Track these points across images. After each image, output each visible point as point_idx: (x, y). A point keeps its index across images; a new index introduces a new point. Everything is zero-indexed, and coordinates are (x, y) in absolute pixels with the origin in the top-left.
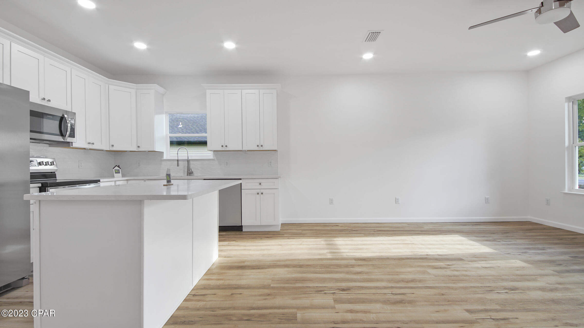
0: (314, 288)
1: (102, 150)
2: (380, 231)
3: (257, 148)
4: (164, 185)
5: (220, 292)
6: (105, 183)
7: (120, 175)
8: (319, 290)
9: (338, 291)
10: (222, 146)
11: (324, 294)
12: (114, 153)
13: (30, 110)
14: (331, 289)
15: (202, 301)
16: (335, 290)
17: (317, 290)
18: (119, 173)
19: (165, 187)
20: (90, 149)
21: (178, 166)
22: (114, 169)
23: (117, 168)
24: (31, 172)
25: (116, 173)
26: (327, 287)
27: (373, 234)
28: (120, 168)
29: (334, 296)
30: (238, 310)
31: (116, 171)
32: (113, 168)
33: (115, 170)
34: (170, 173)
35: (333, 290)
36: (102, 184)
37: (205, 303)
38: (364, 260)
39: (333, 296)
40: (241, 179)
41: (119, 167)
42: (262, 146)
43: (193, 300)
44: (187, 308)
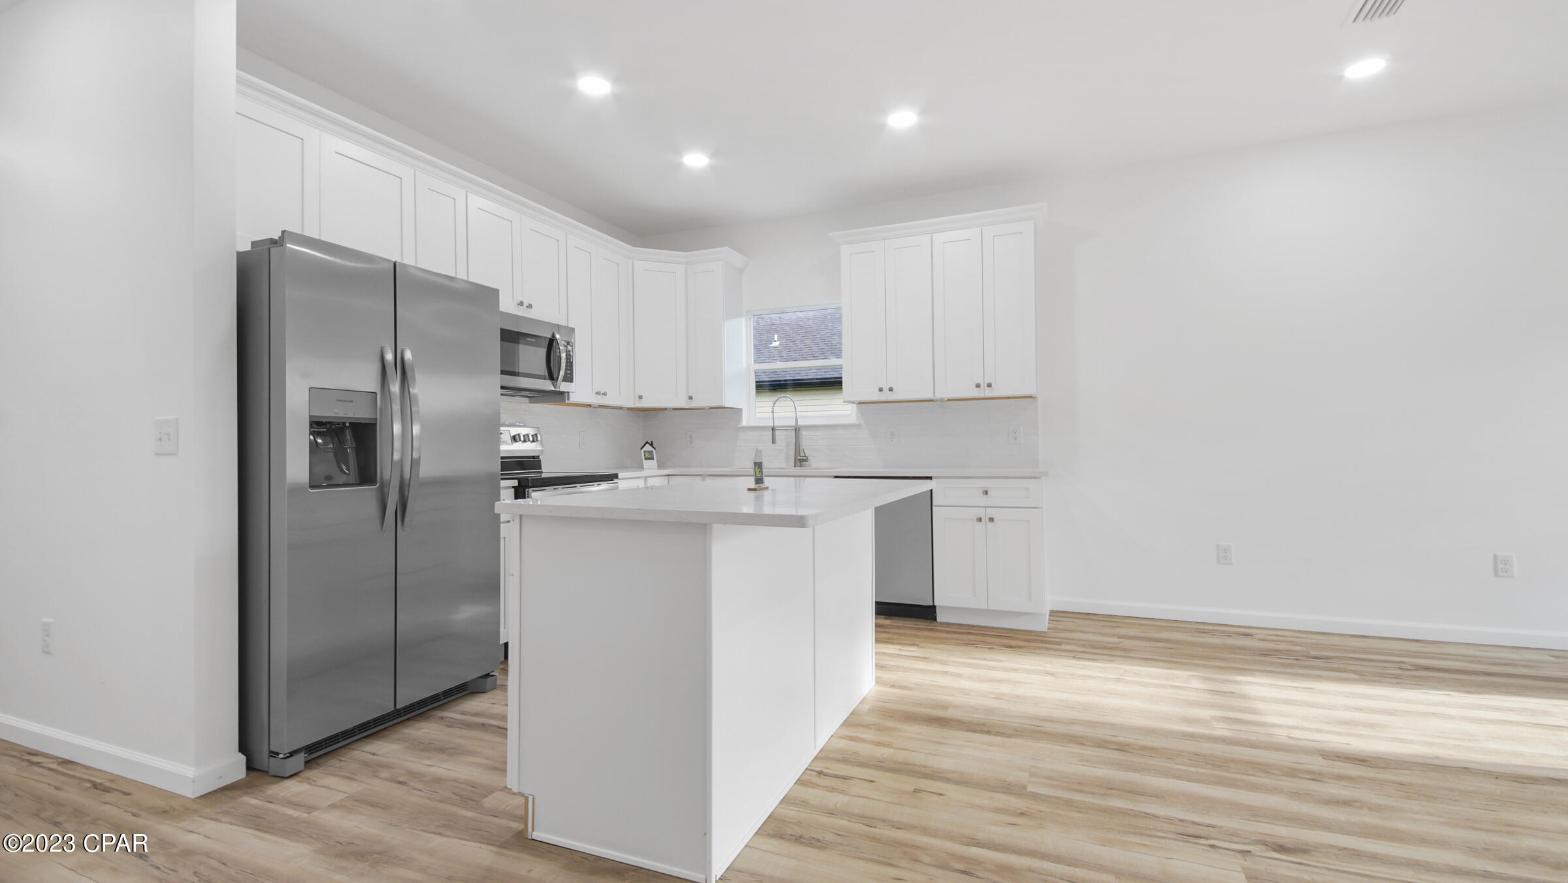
0: (1172, 824)
1: (621, 408)
2: (1427, 668)
3: (975, 393)
4: (749, 490)
5: (885, 779)
6: (628, 482)
7: (654, 463)
8: (1191, 830)
9: (1263, 847)
10: (881, 390)
11: (1209, 849)
12: (641, 413)
13: (501, 329)
14: (1236, 839)
15: (841, 793)
16: (1249, 844)
17: (1181, 832)
18: (653, 459)
19: (752, 494)
20: (600, 406)
21: (773, 443)
22: (642, 451)
23: (648, 448)
24: (502, 456)
25: (646, 459)
26: (1220, 827)
27: (1397, 677)
28: (655, 448)
29: (1246, 860)
30: (934, 836)
31: (647, 455)
32: (642, 449)
33: (645, 452)
34: (760, 461)
35: (1244, 844)
36: (621, 484)
37: (847, 798)
38: (1363, 761)
39: (1245, 862)
40: (930, 478)
41: (652, 445)
42: (989, 385)
43: (818, 785)
44: (805, 804)
